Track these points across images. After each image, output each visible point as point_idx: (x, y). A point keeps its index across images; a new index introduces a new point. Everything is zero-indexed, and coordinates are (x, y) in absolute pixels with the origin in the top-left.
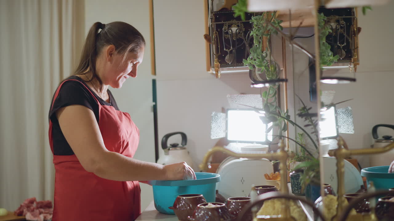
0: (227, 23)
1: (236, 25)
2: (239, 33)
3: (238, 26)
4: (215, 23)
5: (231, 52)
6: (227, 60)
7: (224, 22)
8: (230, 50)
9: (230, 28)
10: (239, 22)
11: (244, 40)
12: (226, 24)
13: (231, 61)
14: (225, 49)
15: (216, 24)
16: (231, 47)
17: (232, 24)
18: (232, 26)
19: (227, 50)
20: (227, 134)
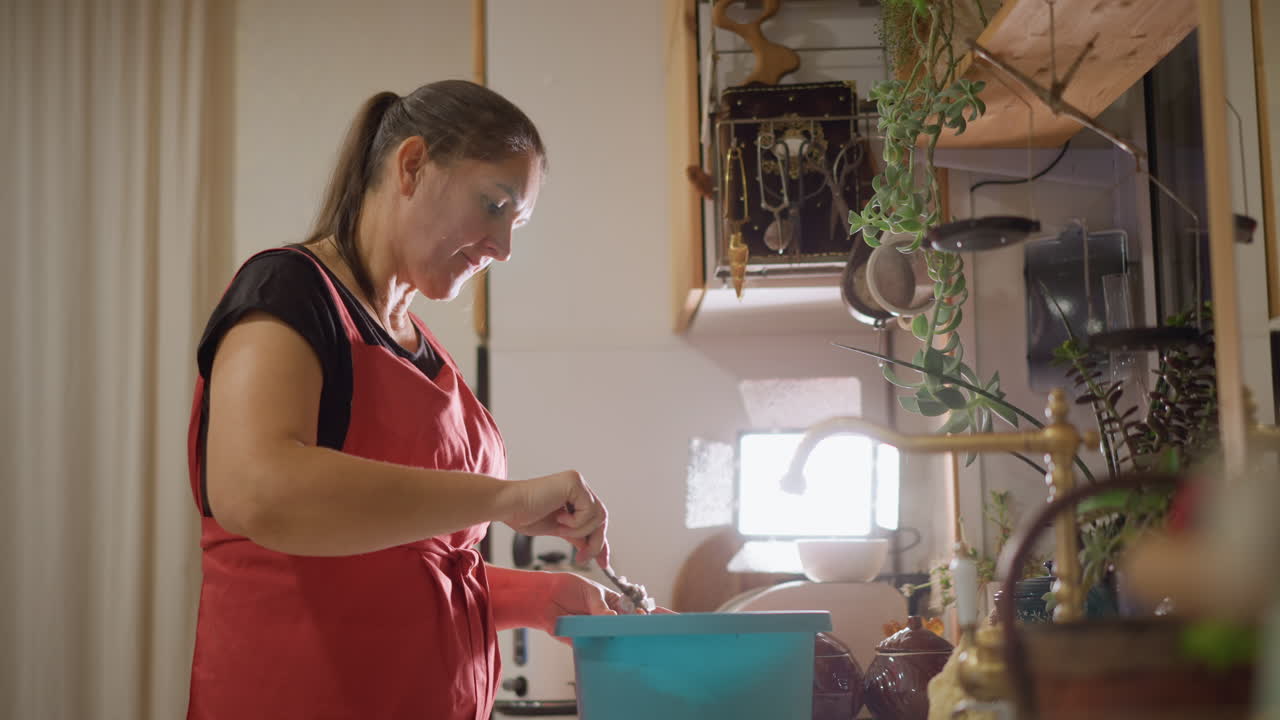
0: (772, 123)
1: (798, 132)
2: (810, 155)
3: (806, 134)
4: (732, 123)
5: (784, 214)
6: (770, 239)
7: (759, 121)
8: (782, 207)
9: (780, 139)
10: (809, 122)
11: (827, 177)
12: (765, 126)
13: (786, 243)
14: (763, 205)
15: (736, 125)
16: (786, 199)
17: (786, 129)
18: (788, 132)
19: (771, 209)
20: (735, 515)
